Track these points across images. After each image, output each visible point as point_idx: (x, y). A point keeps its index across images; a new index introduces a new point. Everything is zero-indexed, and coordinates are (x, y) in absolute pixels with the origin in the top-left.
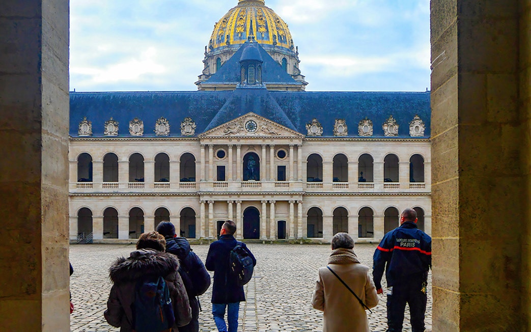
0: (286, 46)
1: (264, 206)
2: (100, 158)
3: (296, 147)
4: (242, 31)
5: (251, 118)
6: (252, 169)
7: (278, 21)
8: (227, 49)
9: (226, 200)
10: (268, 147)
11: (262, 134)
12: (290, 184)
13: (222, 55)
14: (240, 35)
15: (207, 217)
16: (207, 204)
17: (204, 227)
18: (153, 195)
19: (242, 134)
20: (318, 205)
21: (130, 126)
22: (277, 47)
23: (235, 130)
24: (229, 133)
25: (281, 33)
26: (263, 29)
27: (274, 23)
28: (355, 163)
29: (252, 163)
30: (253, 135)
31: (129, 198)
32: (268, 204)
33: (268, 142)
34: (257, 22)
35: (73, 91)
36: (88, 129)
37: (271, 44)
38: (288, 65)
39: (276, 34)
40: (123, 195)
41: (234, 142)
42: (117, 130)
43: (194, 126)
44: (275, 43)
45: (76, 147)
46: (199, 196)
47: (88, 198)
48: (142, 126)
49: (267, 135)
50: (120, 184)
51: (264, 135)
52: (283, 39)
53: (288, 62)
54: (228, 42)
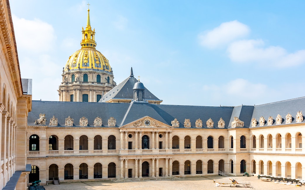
0: (109, 71)
1: (153, 161)
2: (63, 138)
3: (169, 133)
4: (87, 62)
5: (147, 119)
6: (146, 143)
7: (104, 58)
8: (79, 71)
9: (134, 159)
10: (155, 133)
11: (153, 127)
12: (166, 151)
13: (76, 73)
14: (86, 64)
15: (124, 167)
16: (124, 161)
17: (123, 173)
18: (93, 156)
19: (143, 126)
20: (177, 160)
21: (80, 121)
22: (105, 71)
23: (139, 125)
24: (137, 126)
25: (107, 64)
26: (98, 62)
27: (103, 59)
28: (194, 140)
29: (146, 140)
30: (148, 127)
31: (80, 158)
32: (156, 160)
33: (156, 131)
34: (94, 59)
35: (40, 100)
36: (56, 122)
37: (102, 69)
38: (110, 80)
39: (104, 65)
40: (77, 157)
41: (139, 130)
42: (73, 123)
43: (115, 122)
44: (104, 70)
45: (48, 132)
46: (119, 157)
47: (56, 159)
48: (87, 121)
49: (155, 127)
50: (75, 151)
51: (154, 127)
52: (107, 67)
53: (110, 78)
54: (79, 67)
